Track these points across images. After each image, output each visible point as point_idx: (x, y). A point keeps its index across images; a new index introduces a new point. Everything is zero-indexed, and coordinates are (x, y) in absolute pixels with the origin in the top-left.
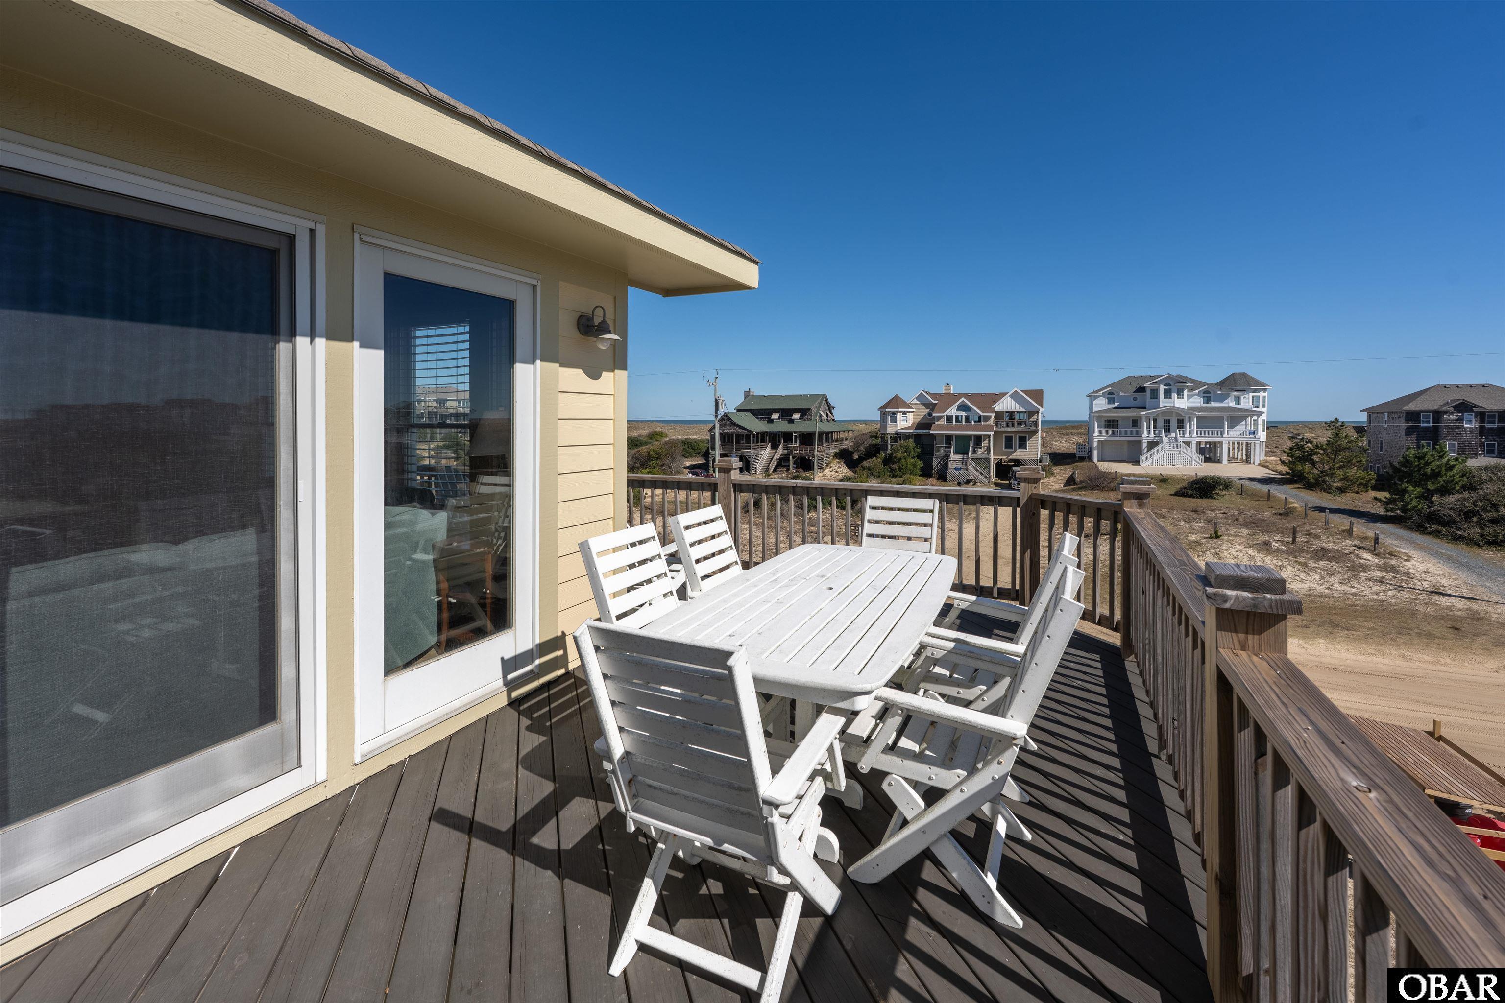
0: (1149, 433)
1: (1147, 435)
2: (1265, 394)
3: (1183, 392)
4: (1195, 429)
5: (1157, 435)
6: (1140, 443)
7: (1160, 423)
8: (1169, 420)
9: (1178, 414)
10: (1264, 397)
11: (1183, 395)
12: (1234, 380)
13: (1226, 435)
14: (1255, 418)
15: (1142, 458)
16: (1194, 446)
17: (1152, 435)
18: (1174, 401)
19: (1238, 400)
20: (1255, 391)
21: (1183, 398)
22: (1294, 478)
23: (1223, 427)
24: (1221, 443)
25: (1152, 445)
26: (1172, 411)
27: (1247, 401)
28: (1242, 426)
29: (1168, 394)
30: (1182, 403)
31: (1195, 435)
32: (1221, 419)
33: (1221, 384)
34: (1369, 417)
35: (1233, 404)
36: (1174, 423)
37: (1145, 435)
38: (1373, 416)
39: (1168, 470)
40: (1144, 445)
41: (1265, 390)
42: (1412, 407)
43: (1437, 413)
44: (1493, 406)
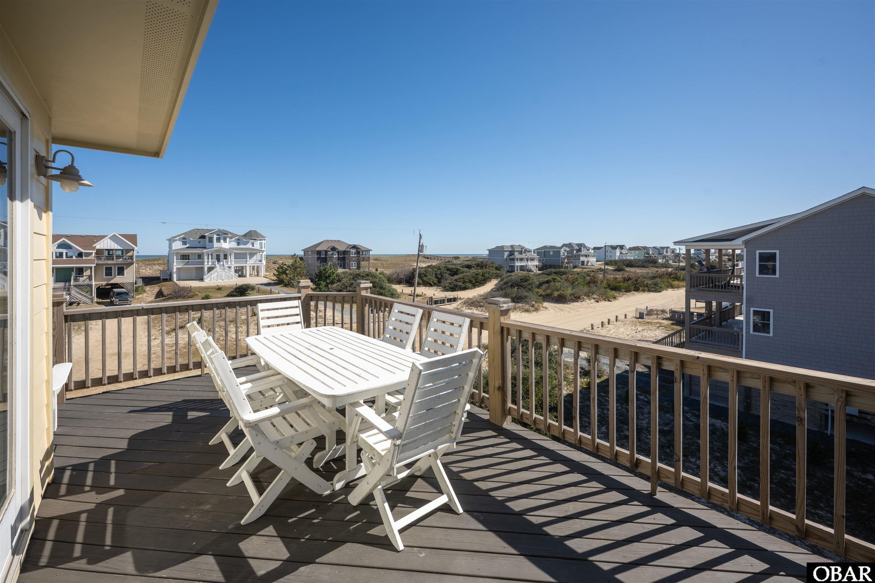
0: (208, 262)
2: (265, 242)
3: (226, 239)
4: (233, 260)
5: (213, 264)
6: (203, 268)
7: (215, 256)
8: (219, 255)
9: (224, 251)
12: (251, 234)
13: (248, 263)
14: (261, 253)
15: (205, 277)
16: (233, 269)
17: (210, 263)
18: (222, 244)
19: (253, 244)
20: (260, 240)
21: (226, 242)
22: (280, 282)
23: (246, 258)
24: (246, 267)
25: (210, 269)
26: (221, 249)
27: (257, 245)
28: (255, 258)
29: (218, 240)
30: (226, 245)
31: (233, 263)
32: (245, 254)
33: (245, 236)
34: (304, 253)
35: (251, 246)
36: (222, 257)
37: (206, 263)
38: (306, 252)
39: (220, 283)
40: (206, 269)
41: (265, 240)
42: (318, 249)
43: (326, 252)
44: (341, 248)
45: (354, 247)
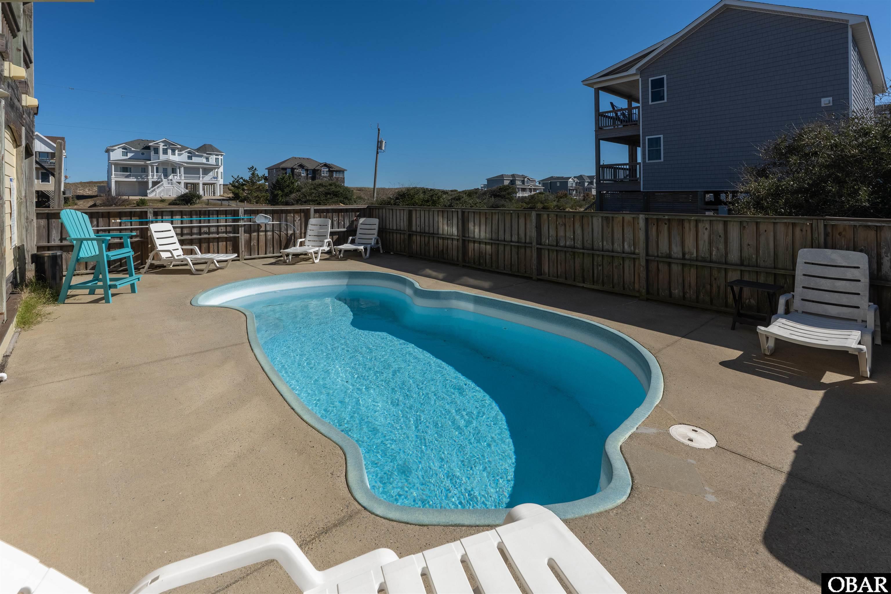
0: (153, 176)
1: (152, 177)
2: (222, 158)
3: (175, 151)
4: (183, 175)
5: (160, 177)
6: (147, 183)
7: (161, 169)
8: (167, 169)
9: (172, 165)
10: (221, 159)
11: (175, 153)
12: (205, 148)
13: (201, 179)
14: (216, 170)
15: (148, 191)
16: (182, 185)
17: (155, 177)
18: (169, 157)
19: (207, 159)
20: (217, 155)
21: (175, 155)
23: (199, 174)
24: (198, 184)
25: (155, 184)
26: (167, 163)
27: (212, 160)
28: (211, 174)
29: (165, 152)
30: (175, 158)
31: (183, 178)
32: (198, 169)
33: (198, 150)
34: (269, 171)
35: (204, 161)
36: (170, 170)
37: (150, 177)
38: (270, 171)
39: (165, 196)
40: (150, 185)
41: (222, 155)
42: (283, 166)
43: (293, 169)
44: (311, 167)
45: (326, 165)
